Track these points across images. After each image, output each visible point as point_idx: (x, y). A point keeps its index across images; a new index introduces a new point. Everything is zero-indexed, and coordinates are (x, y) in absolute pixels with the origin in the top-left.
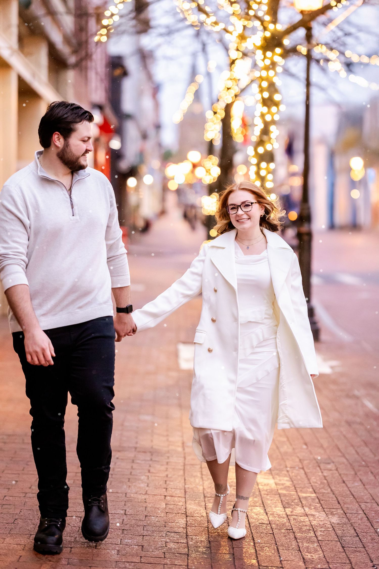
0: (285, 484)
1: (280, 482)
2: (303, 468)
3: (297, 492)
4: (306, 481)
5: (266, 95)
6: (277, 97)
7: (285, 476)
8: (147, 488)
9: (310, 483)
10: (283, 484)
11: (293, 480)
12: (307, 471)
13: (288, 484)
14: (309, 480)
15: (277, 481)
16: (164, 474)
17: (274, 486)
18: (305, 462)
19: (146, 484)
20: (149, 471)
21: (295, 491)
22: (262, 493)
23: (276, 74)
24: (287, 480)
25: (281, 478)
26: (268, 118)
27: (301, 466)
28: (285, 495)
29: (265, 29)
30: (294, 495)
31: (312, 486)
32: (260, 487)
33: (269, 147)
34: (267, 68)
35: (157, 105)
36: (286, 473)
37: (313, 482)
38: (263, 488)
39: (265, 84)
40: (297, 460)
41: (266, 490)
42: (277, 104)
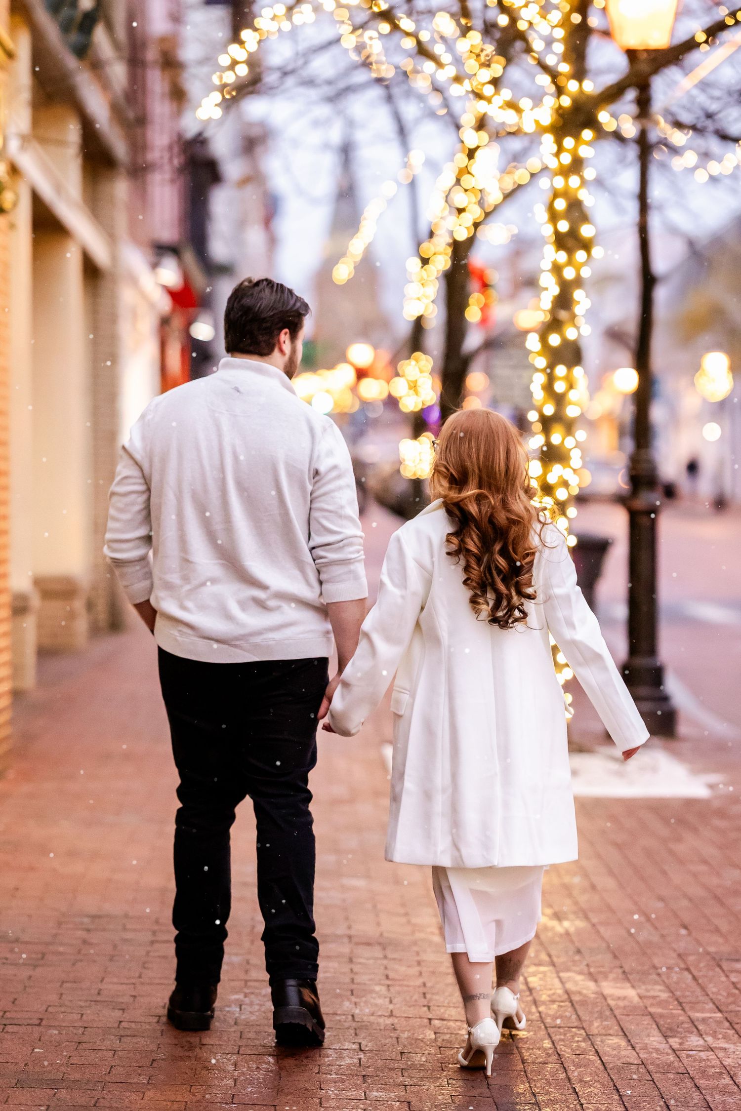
0: (658, 996)
1: (648, 994)
2: (688, 969)
3: (683, 1009)
4: (698, 991)
5: (564, 226)
6: (586, 231)
7: (657, 983)
8: (391, 1007)
9: (708, 995)
10: (654, 997)
11: (673, 989)
12: (696, 973)
13: (664, 996)
14: (703, 989)
15: (642, 991)
16: (420, 981)
17: (636, 999)
18: (691, 958)
19: (388, 1000)
20: (387, 977)
21: (680, 1008)
22: (617, 1012)
23: (584, 182)
24: (660, 991)
25: (649, 987)
26: (569, 274)
27: (682, 966)
28: (661, 1016)
29: (560, 91)
30: (680, 1015)
31: (711, 1000)
32: (612, 1003)
33: (571, 334)
34: (565, 172)
35: (273, 241)
36: (656, 977)
37: (713, 993)
38: (616, 1004)
39: (561, 205)
40: (674, 955)
41: (625, 1007)
42: (586, 246)
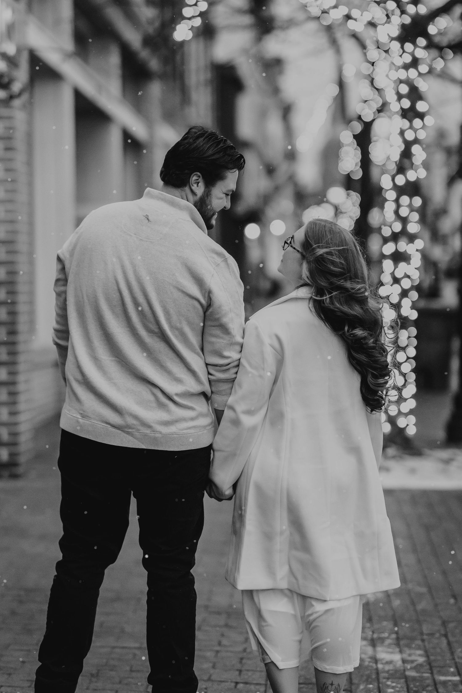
0: (416, 661)
1: (410, 658)
3: (432, 673)
4: (448, 656)
5: (406, 103)
6: (421, 106)
7: (419, 648)
9: (454, 659)
10: (412, 662)
11: (429, 654)
13: (421, 660)
14: (452, 653)
15: (405, 656)
16: (240, 648)
17: (399, 664)
20: (220, 644)
21: (430, 671)
22: (382, 675)
23: (420, 74)
24: (420, 655)
25: (412, 651)
26: (410, 136)
28: (414, 679)
29: (403, 12)
30: (427, 678)
31: (456, 663)
32: (380, 666)
33: (412, 176)
34: (406, 67)
36: (419, 642)
37: (459, 658)
38: (383, 668)
39: (404, 89)
41: (388, 672)
42: (421, 116)
